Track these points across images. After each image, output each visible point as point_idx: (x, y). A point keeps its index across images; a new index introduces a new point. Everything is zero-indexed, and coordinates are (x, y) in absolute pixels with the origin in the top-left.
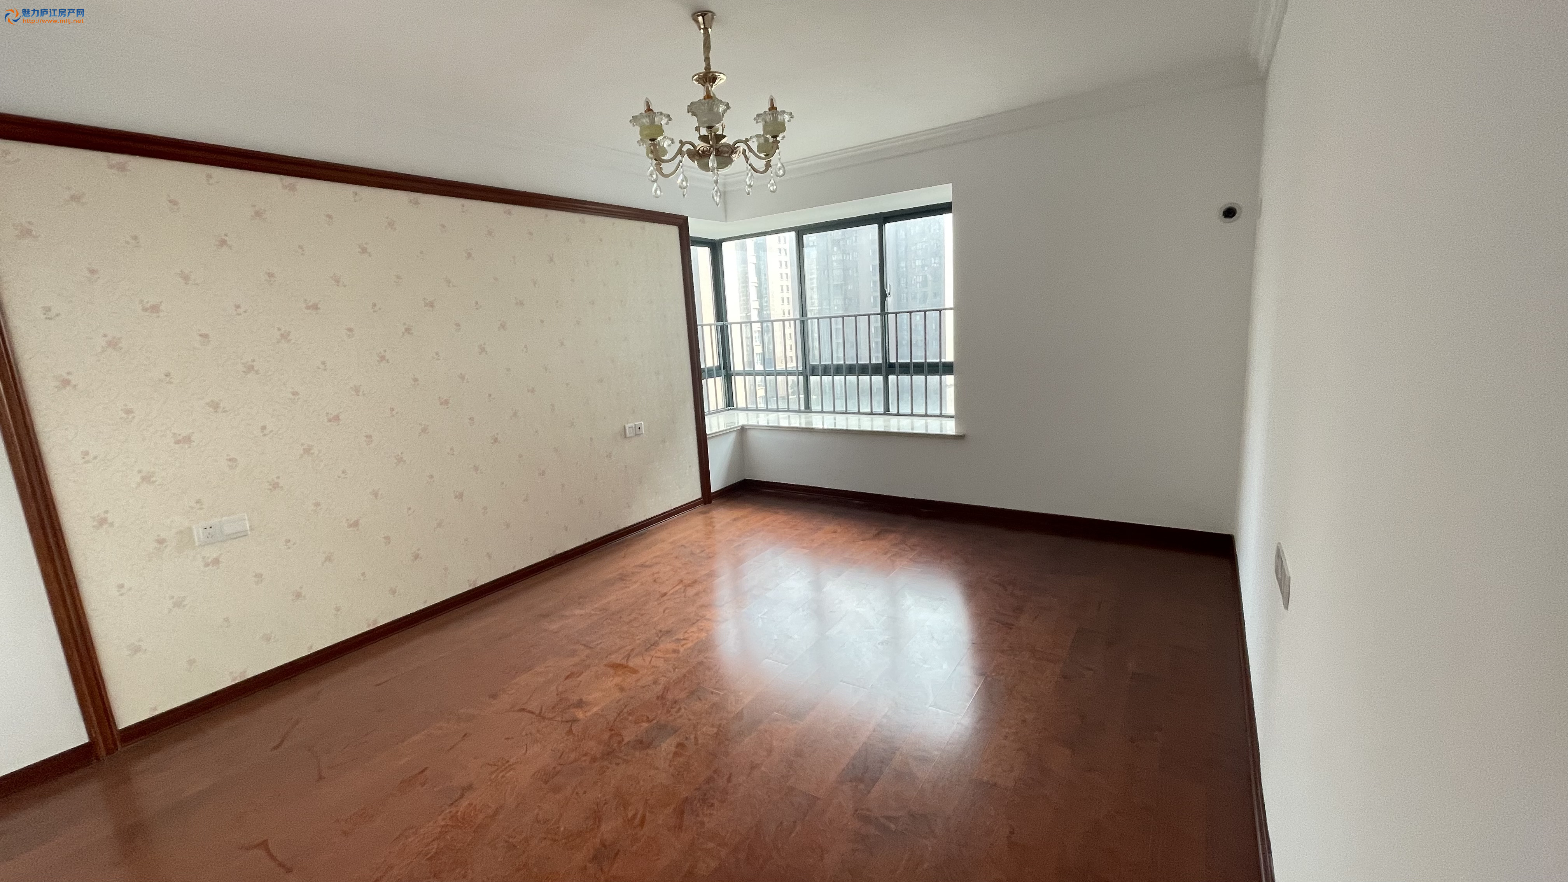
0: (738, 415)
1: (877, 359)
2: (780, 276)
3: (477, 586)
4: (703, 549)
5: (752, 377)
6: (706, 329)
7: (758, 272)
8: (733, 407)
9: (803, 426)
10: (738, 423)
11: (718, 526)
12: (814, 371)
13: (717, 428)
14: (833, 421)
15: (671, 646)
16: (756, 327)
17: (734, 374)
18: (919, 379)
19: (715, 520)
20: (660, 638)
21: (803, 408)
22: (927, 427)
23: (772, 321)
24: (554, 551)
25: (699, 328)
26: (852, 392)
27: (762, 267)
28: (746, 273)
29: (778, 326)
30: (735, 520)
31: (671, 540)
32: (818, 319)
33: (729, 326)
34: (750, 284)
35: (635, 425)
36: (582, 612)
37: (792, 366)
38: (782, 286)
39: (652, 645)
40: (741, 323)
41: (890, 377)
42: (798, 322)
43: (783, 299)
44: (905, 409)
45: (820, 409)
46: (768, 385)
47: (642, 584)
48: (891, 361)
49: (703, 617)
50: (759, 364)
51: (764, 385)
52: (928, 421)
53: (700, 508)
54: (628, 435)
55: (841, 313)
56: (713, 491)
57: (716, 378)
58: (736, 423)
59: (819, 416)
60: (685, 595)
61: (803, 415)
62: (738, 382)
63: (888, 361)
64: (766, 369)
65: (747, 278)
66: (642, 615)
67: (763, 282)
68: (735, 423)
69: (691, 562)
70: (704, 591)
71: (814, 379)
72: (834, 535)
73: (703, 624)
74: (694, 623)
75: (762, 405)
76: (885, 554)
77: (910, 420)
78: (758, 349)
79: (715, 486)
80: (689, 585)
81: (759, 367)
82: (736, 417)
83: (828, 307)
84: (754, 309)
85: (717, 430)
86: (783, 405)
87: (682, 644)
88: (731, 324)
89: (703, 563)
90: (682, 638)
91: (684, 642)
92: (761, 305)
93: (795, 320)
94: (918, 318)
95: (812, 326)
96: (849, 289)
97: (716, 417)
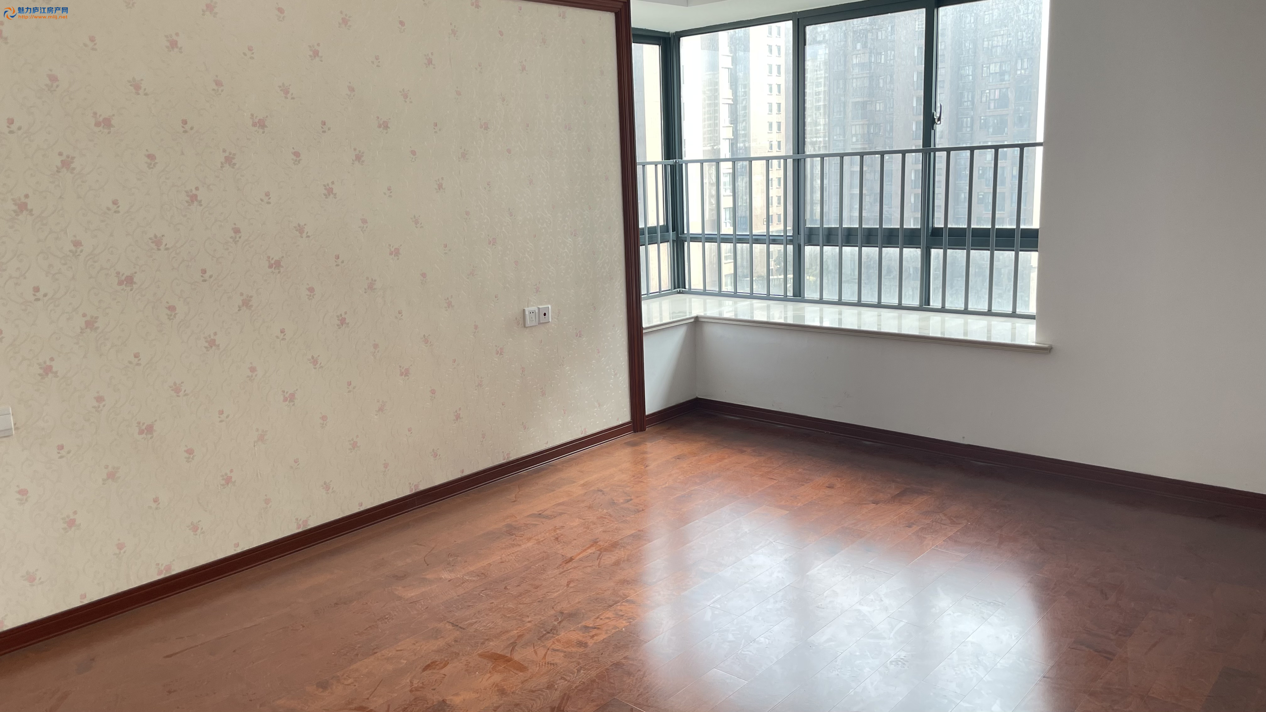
0: (690, 302)
1: (913, 222)
2: (768, 88)
3: (309, 527)
4: (629, 498)
5: (714, 245)
6: (650, 169)
7: (734, 83)
8: (684, 289)
9: (790, 321)
10: (691, 313)
11: (652, 466)
12: (812, 237)
13: (658, 319)
14: (837, 317)
15: (576, 636)
16: (726, 167)
17: (688, 239)
18: (980, 256)
19: (648, 456)
20: (560, 622)
21: (790, 293)
22: (989, 331)
23: (750, 160)
24: (416, 486)
25: (639, 169)
26: (870, 274)
27: (741, 75)
28: (717, 84)
29: (758, 167)
30: (679, 458)
31: (582, 482)
32: (822, 157)
33: (684, 165)
34: (721, 101)
35: (539, 308)
36: (452, 576)
37: (777, 228)
38: (771, 105)
39: (548, 633)
40: (702, 162)
41: (933, 251)
42: (790, 162)
43: (771, 125)
44: (955, 301)
45: (816, 296)
46: (739, 257)
47: (539, 543)
48: (936, 226)
49: (625, 598)
50: (728, 224)
51: (732, 257)
52: (993, 323)
53: (628, 437)
54: (528, 323)
55: (859, 148)
56: (648, 412)
57: (661, 245)
58: (688, 314)
59: (816, 307)
60: (599, 564)
61: (791, 306)
62: (694, 250)
63: (930, 225)
64: (737, 233)
65: (716, 90)
66: (537, 587)
67: (740, 99)
68: (685, 313)
69: (610, 515)
70: (628, 560)
71: (810, 251)
72: (829, 492)
73: (623, 608)
74: (610, 606)
75: (728, 287)
76: (910, 527)
77: (963, 320)
78: (727, 202)
79: (651, 406)
80: (606, 550)
81: (727, 229)
82: (688, 304)
83: (842, 138)
84: (723, 139)
85: (659, 323)
86: (759, 289)
87: (591, 634)
88: (687, 162)
89: (628, 519)
90: (591, 626)
91: (594, 632)
92: (735, 132)
93: (785, 158)
94: (985, 158)
95: (812, 168)
96: (878, 108)
97: (658, 303)
